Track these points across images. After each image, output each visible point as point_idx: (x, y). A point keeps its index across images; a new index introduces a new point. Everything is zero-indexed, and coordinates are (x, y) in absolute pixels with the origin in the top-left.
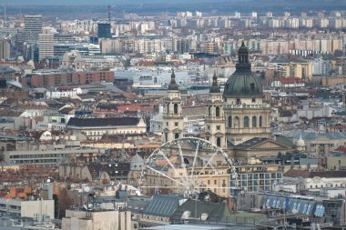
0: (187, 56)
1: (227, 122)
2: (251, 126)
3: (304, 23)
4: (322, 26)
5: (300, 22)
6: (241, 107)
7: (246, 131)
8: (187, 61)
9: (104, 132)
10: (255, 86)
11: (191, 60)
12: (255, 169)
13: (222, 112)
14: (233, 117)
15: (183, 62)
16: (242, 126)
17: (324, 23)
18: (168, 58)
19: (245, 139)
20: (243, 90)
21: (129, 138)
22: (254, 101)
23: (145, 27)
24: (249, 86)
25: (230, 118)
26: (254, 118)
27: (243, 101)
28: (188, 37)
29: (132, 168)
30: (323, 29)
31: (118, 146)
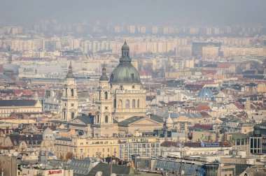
0: (57, 53)
1: (113, 104)
2: (131, 107)
3: (139, 30)
4: (153, 32)
5: (136, 29)
6: (124, 92)
7: (127, 111)
8: (57, 57)
9: (12, 111)
10: (135, 76)
11: (60, 57)
12: (139, 140)
13: (109, 96)
14: (117, 100)
15: (54, 58)
16: (124, 107)
17: (155, 29)
18: (42, 55)
19: (126, 117)
20: (125, 79)
21: (32, 116)
22: (133, 87)
23: (15, 31)
24: (130, 76)
25: (115, 100)
26: (134, 100)
27: (125, 87)
28: (52, 39)
29: (44, 139)
30: (154, 34)
31: (25, 121)
